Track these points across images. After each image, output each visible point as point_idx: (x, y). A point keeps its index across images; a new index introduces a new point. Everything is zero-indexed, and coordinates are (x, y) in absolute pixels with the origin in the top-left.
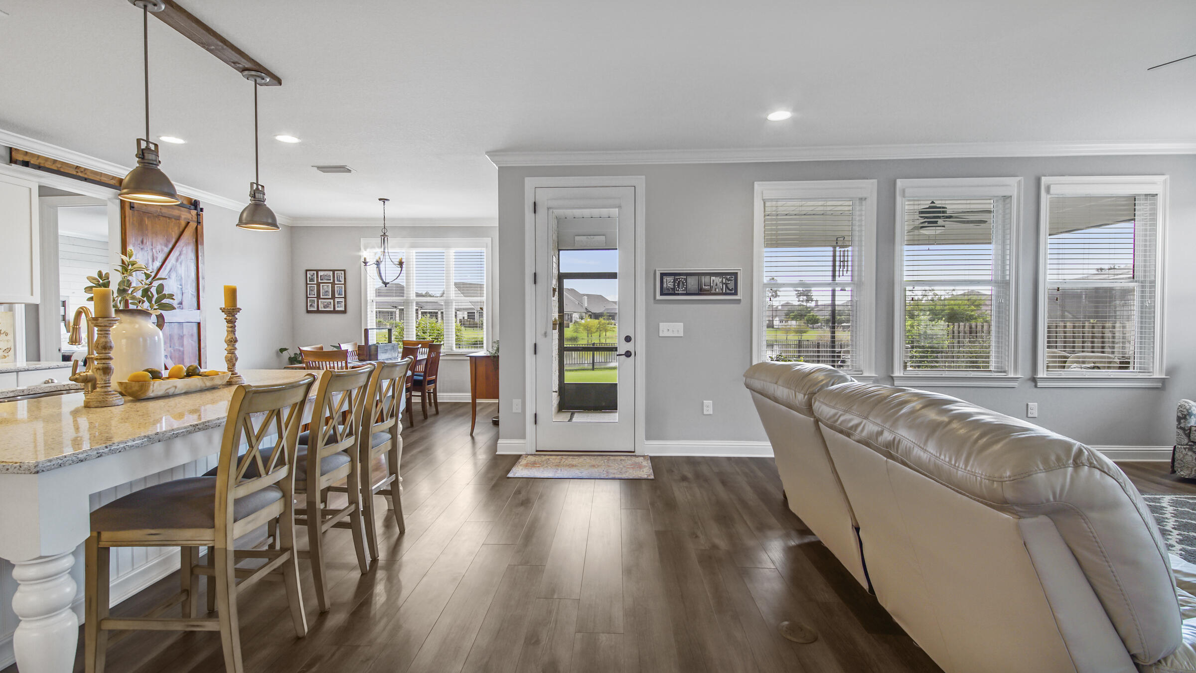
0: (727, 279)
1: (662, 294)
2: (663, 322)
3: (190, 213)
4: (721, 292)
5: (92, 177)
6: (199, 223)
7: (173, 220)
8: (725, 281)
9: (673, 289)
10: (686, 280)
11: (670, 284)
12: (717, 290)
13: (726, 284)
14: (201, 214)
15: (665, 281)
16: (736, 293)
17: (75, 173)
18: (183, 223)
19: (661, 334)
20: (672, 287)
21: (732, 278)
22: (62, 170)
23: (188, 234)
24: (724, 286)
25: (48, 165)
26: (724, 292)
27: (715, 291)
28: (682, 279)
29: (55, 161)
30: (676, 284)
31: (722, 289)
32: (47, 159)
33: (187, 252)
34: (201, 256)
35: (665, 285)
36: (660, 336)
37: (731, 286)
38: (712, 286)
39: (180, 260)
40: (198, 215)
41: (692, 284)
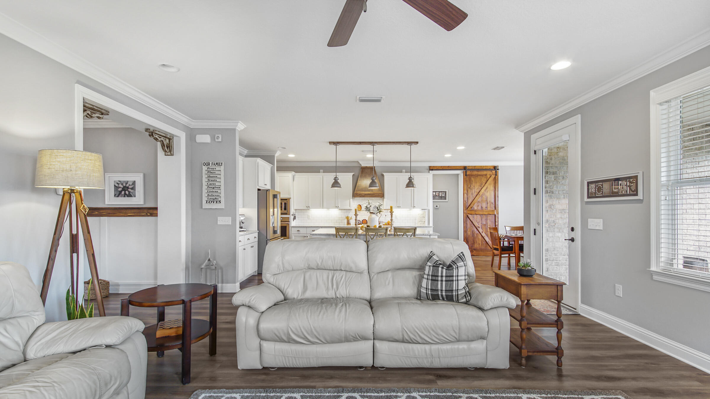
0: (630, 182)
1: (588, 197)
2: (590, 218)
3: (492, 172)
4: (626, 193)
5: (453, 168)
6: (496, 175)
7: (484, 176)
8: (629, 184)
9: (595, 193)
10: (602, 185)
11: (593, 189)
12: (623, 192)
13: (630, 186)
14: (497, 172)
15: (590, 187)
16: (636, 195)
17: (447, 168)
18: (489, 176)
19: (589, 227)
20: (594, 191)
21: (634, 180)
22: (444, 169)
23: (491, 180)
24: (628, 188)
25: (440, 168)
26: (628, 193)
27: (622, 193)
28: (600, 185)
29: (441, 167)
30: (597, 189)
31: (627, 191)
32: (439, 167)
33: (490, 187)
34: (497, 188)
35: (590, 191)
36: (589, 228)
37: (633, 188)
38: (620, 189)
39: (486, 191)
40: (496, 172)
41: (606, 188)
